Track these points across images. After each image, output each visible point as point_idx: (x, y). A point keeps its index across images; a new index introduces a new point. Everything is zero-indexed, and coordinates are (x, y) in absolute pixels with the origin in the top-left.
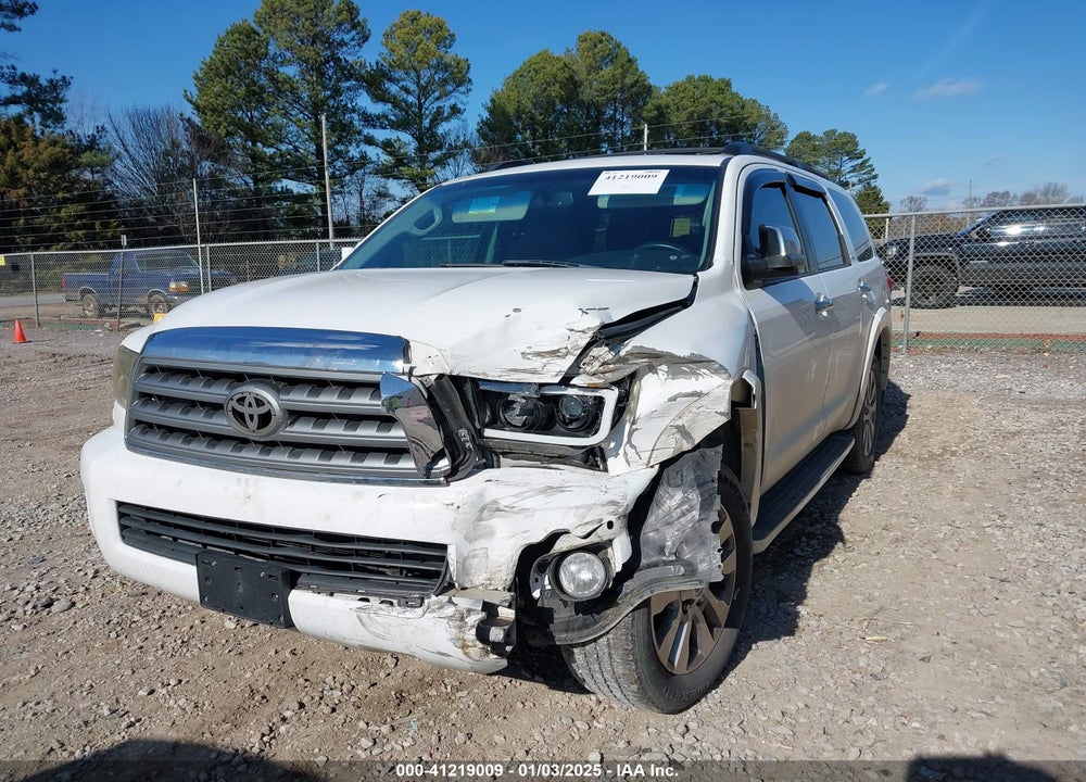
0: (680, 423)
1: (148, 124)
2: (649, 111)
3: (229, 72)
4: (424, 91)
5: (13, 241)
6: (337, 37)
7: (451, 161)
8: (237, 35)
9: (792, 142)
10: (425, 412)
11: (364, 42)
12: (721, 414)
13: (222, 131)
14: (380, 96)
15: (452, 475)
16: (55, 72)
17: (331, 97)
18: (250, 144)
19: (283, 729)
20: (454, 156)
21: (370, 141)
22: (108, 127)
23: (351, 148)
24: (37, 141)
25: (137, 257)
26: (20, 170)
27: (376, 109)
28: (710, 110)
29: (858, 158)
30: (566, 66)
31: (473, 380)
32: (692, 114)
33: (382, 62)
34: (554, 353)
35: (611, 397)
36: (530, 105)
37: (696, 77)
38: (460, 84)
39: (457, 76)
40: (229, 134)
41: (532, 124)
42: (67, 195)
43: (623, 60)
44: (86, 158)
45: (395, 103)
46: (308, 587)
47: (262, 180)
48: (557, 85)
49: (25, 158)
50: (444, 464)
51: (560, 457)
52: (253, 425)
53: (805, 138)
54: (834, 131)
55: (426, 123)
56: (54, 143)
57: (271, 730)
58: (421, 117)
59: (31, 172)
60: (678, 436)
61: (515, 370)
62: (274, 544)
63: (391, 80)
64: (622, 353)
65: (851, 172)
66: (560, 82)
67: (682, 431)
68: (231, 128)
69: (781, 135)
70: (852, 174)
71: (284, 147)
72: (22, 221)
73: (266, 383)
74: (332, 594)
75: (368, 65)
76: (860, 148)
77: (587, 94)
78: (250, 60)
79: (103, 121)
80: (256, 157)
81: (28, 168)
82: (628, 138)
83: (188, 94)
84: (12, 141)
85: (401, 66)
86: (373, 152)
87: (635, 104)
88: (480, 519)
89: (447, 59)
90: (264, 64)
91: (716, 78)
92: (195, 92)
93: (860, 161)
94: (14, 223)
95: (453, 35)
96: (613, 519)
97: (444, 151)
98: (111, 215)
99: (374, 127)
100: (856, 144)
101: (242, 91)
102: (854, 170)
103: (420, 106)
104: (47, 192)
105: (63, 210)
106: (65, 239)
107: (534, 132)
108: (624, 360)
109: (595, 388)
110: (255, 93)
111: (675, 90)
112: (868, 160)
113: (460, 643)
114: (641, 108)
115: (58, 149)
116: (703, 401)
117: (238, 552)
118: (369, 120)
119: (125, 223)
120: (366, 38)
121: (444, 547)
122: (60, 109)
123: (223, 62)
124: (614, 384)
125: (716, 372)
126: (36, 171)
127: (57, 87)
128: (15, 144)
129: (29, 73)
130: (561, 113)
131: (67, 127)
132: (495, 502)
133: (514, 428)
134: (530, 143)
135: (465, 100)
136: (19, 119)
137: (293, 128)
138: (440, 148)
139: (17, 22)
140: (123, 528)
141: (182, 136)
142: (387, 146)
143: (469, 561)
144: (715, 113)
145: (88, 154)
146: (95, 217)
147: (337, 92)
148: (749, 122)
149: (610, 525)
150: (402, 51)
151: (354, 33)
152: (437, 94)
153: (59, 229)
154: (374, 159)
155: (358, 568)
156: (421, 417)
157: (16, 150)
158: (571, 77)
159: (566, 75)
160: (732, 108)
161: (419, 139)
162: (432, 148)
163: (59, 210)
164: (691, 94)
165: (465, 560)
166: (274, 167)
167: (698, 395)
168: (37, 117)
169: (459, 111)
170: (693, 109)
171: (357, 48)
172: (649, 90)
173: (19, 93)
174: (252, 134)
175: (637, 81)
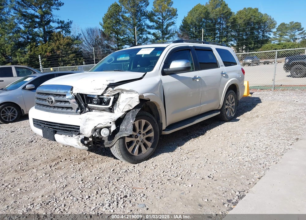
0: (129, 103)
1: (91, 32)
2: (231, 20)
3: (111, 17)
4: (164, 18)
5: (59, 64)
6: (140, 5)
7: (171, 37)
8: (114, 7)
9: (279, 26)
10: (74, 100)
11: (147, 6)
12: (138, 102)
13: (109, 33)
14: (152, 20)
15: (81, 113)
16: (68, 20)
17: (138, 21)
18: (116, 35)
19: (60, 163)
20: (172, 36)
21: (149, 33)
22: (82, 33)
23: (144, 36)
24: (64, 38)
25: (83, 67)
26: (60, 46)
27: (151, 24)
28: (251, 18)
29: (301, 30)
30: (205, 8)
31: (85, 94)
32: (245, 20)
33: (153, 11)
34: (100, 89)
35: (112, 98)
36: (195, 20)
37: (247, 8)
38: (174, 15)
39: (174, 13)
40: (111, 33)
41: (195, 26)
42: (71, 52)
43: (223, 5)
44: (75, 42)
45: (156, 22)
46: (58, 134)
47: (120, 45)
48: (202, 14)
49: (61, 42)
50: (79, 111)
51: (103, 110)
52: (50, 103)
53: (283, 25)
54: (293, 22)
55: (165, 27)
56: (68, 38)
57: (58, 163)
58: (163, 26)
59: (62, 46)
60: (129, 106)
61: (93, 92)
62: (54, 126)
63: (155, 15)
64: (114, 89)
65: (299, 34)
66: (203, 13)
67: (129, 105)
68: (112, 32)
69: (275, 25)
70: (298, 35)
71: (126, 36)
72: (60, 59)
73: (52, 95)
74: (61, 135)
75: (149, 11)
76: (302, 27)
77: (212, 16)
78: (117, 13)
79: (80, 32)
80: (118, 39)
81: (61, 45)
82: (225, 28)
83: (101, 23)
84: (58, 38)
85: (157, 11)
86: (150, 36)
87: (226, 18)
88: (86, 121)
89: (170, 9)
90: (120, 14)
91: (253, 8)
92: (102, 22)
93: (302, 31)
94: (59, 59)
95: (173, 2)
96: (111, 122)
97: (170, 35)
98: (81, 56)
99: (150, 29)
100: (301, 26)
101: (114, 21)
102: (300, 34)
103: (163, 22)
104: (66, 51)
105: (70, 56)
106: (70, 63)
107: (196, 28)
108: (115, 91)
109: (109, 96)
110: (118, 22)
111: (240, 13)
112: (305, 31)
113: (78, 143)
114: (228, 19)
115: (68, 40)
116: (133, 99)
117: (49, 127)
118: (149, 27)
119: (85, 58)
120: (148, 5)
121: (79, 126)
122: (70, 29)
123: (110, 14)
124: (113, 95)
125: (136, 93)
126: (63, 46)
127: (69, 24)
128: (59, 39)
129: (62, 20)
130: (204, 22)
131: (71, 34)
132: (89, 118)
133: (95, 104)
134: (194, 31)
135: (175, 20)
136: (59, 32)
137: (128, 31)
138: (168, 34)
139: (59, 8)
140: (34, 123)
141: (99, 35)
142: (154, 34)
143: (84, 129)
144: (253, 19)
145: (76, 41)
146: (77, 57)
147: (140, 20)
148: (263, 21)
149: (110, 123)
150: (158, 7)
151: (145, 3)
152: (168, 19)
153: (69, 60)
154: (150, 38)
155: (66, 130)
156: (73, 101)
157: (59, 41)
158: (207, 11)
159: (205, 11)
160: (258, 17)
161: (162, 32)
162: (166, 34)
163: (69, 56)
164: (245, 13)
165: (83, 129)
166: (123, 41)
167: (132, 98)
168: (64, 32)
169: (174, 23)
170: (245, 18)
171: (145, 8)
172: (231, 13)
173: (60, 26)
174: (117, 33)
175: (228, 11)
